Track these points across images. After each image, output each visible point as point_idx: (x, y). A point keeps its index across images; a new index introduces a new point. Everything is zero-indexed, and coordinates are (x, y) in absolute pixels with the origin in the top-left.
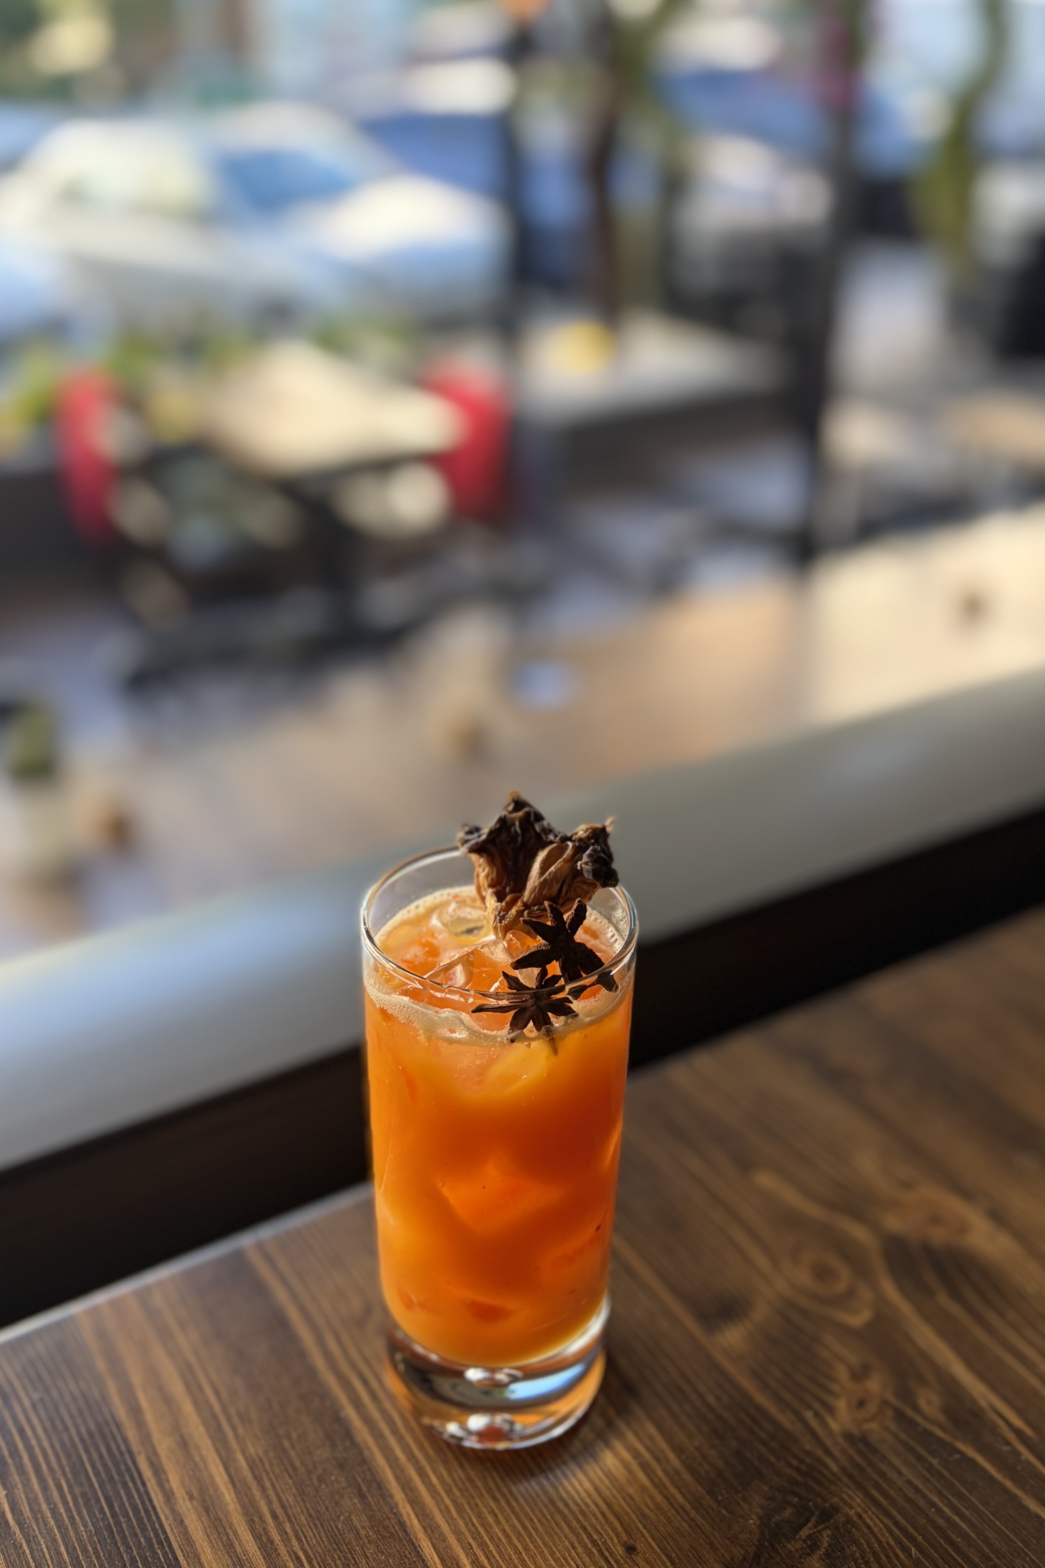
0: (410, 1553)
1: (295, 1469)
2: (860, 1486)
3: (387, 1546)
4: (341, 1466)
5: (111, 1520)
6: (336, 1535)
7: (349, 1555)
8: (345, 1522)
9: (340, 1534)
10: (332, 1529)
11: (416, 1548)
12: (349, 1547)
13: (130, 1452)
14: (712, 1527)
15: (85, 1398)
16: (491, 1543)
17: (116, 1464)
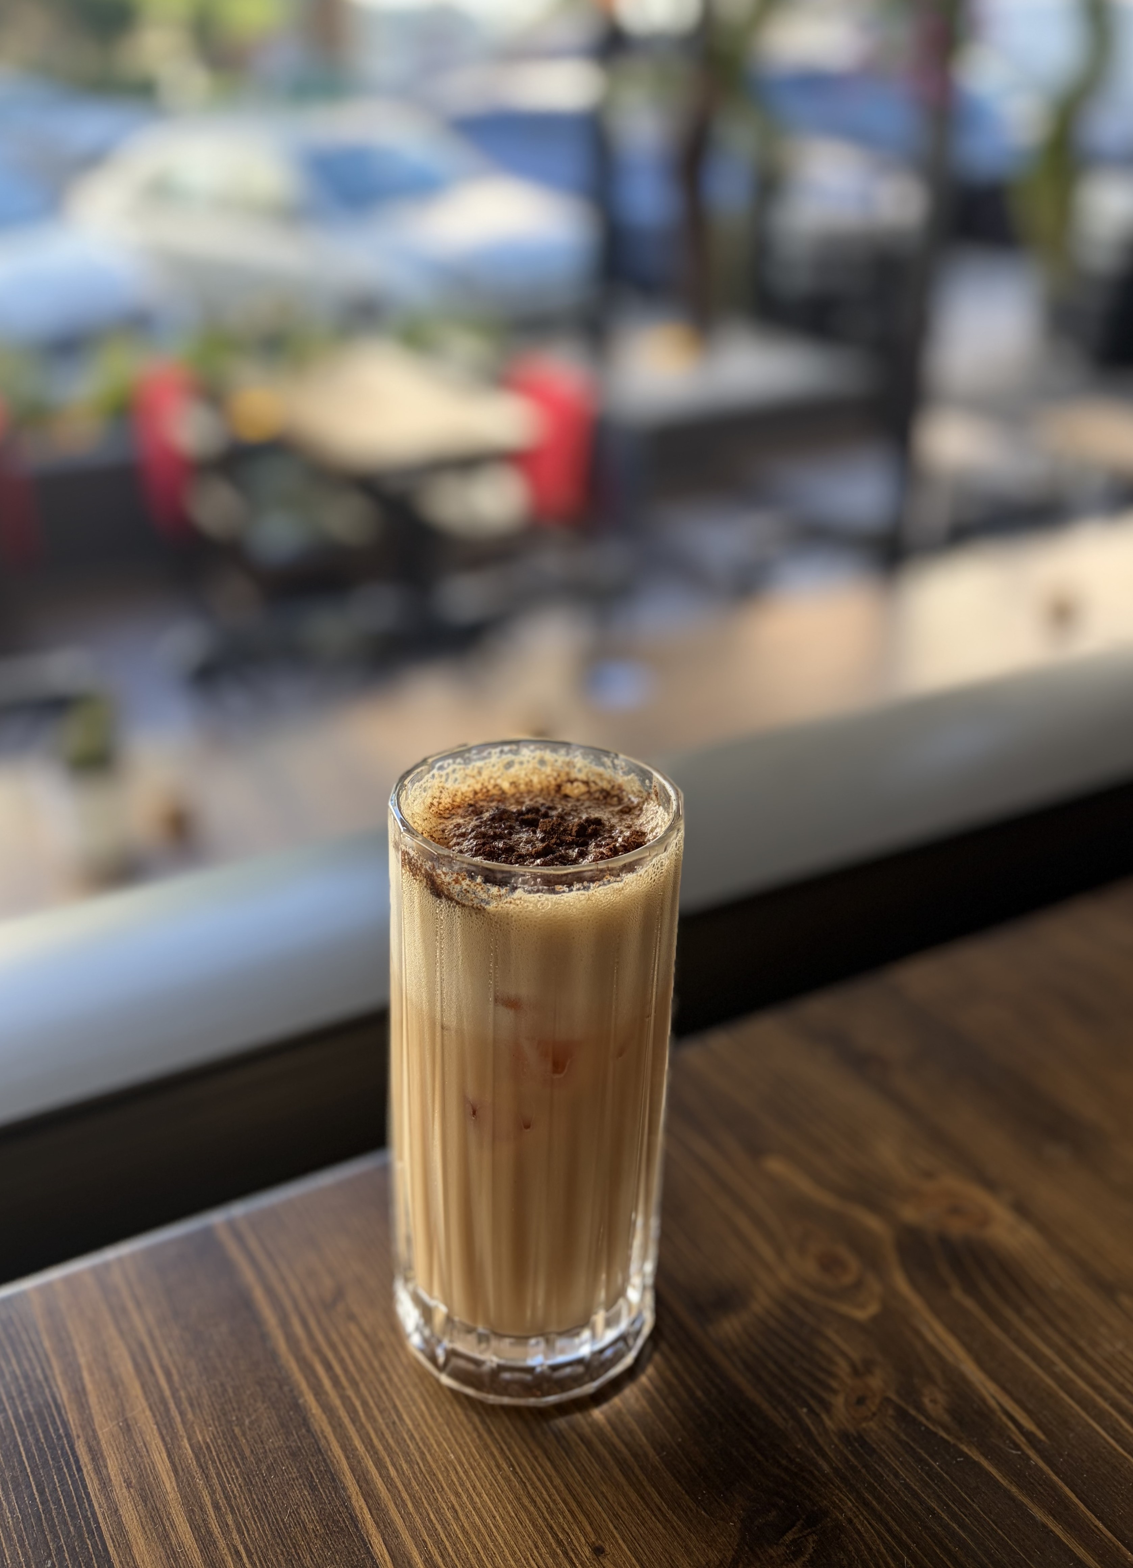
0: (359, 1550)
1: (243, 1458)
2: (853, 1489)
3: (335, 1542)
4: (293, 1455)
5: (40, 1506)
6: (281, 1529)
7: (293, 1550)
8: (292, 1514)
9: (286, 1528)
10: (278, 1523)
11: (365, 1545)
12: (294, 1541)
13: (68, 1435)
14: (689, 1529)
15: (26, 1377)
16: (448, 1540)
17: (52, 1449)
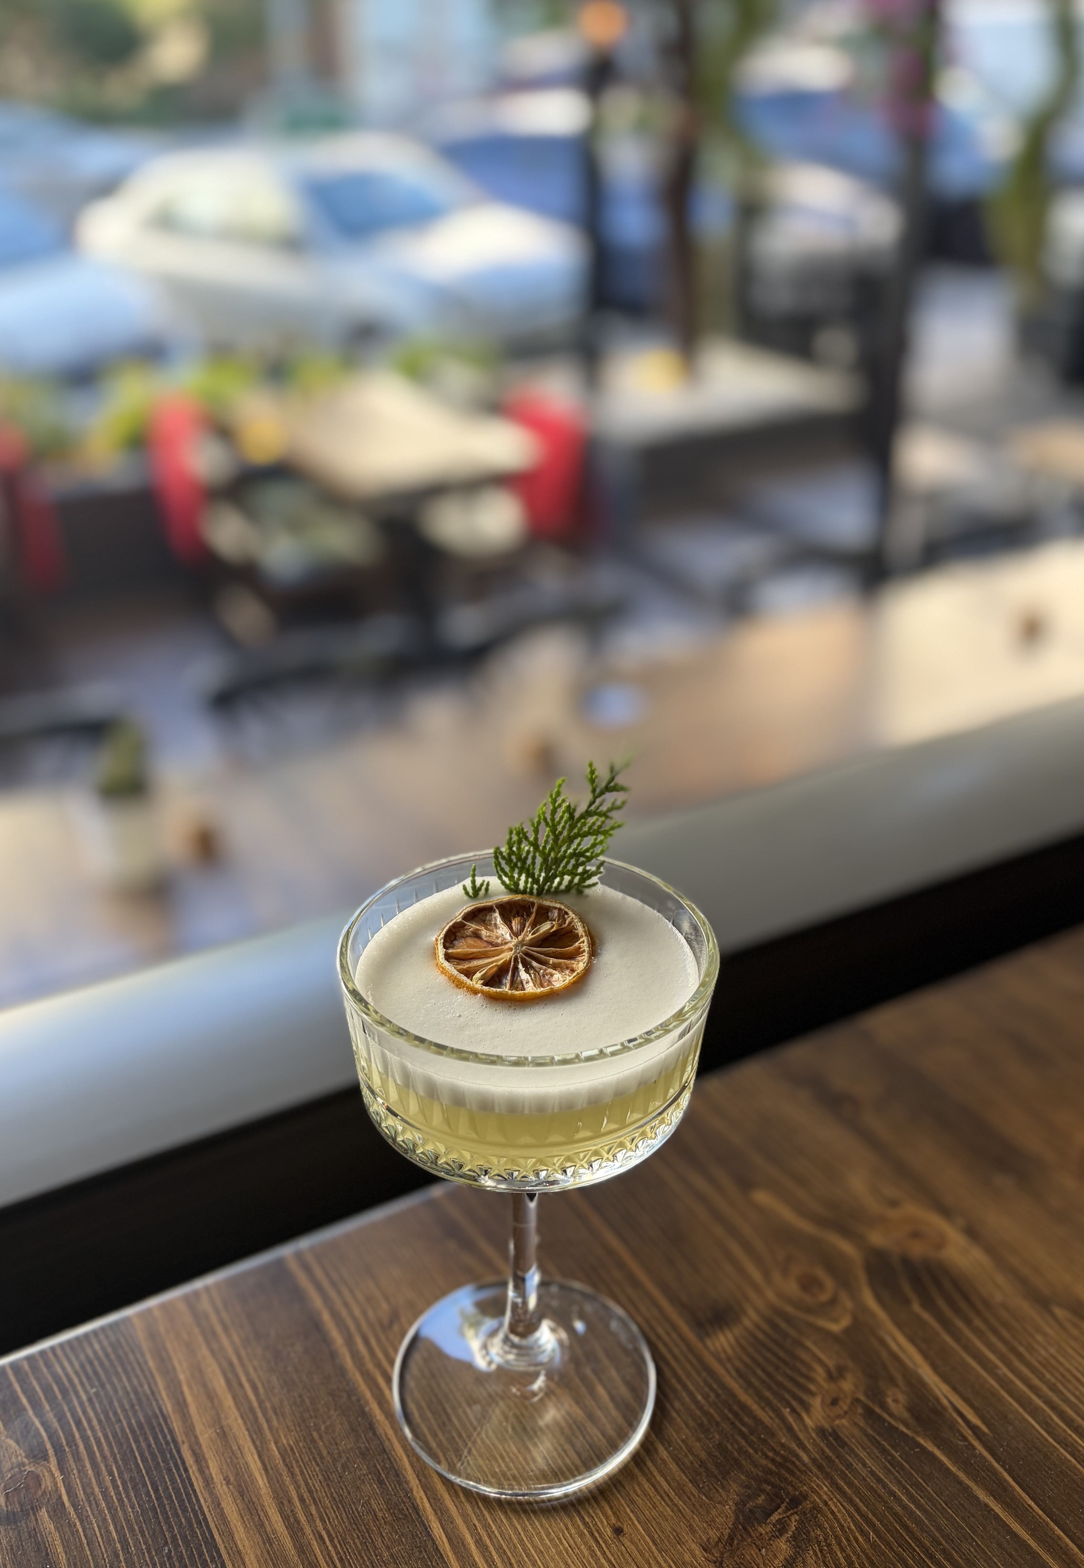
0: (421, 1533)
1: (322, 1458)
2: (828, 1476)
3: (401, 1527)
4: (363, 1455)
5: (155, 1502)
6: (356, 1517)
7: (367, 1534)
8: (365, 1504)
9: (360, 1516)
10: (353, 1512)
11: (426, 1529)
12: (367, 1527)
13: (175, 1441)
14: (693, 1512)
15: (136, 1393)
16: (494, 1524)
17: (162, 1453)
